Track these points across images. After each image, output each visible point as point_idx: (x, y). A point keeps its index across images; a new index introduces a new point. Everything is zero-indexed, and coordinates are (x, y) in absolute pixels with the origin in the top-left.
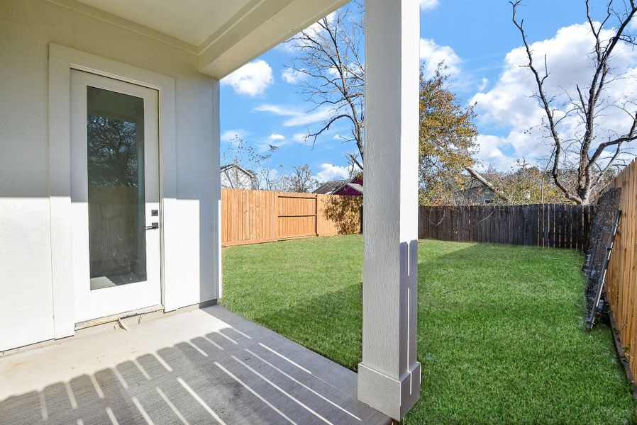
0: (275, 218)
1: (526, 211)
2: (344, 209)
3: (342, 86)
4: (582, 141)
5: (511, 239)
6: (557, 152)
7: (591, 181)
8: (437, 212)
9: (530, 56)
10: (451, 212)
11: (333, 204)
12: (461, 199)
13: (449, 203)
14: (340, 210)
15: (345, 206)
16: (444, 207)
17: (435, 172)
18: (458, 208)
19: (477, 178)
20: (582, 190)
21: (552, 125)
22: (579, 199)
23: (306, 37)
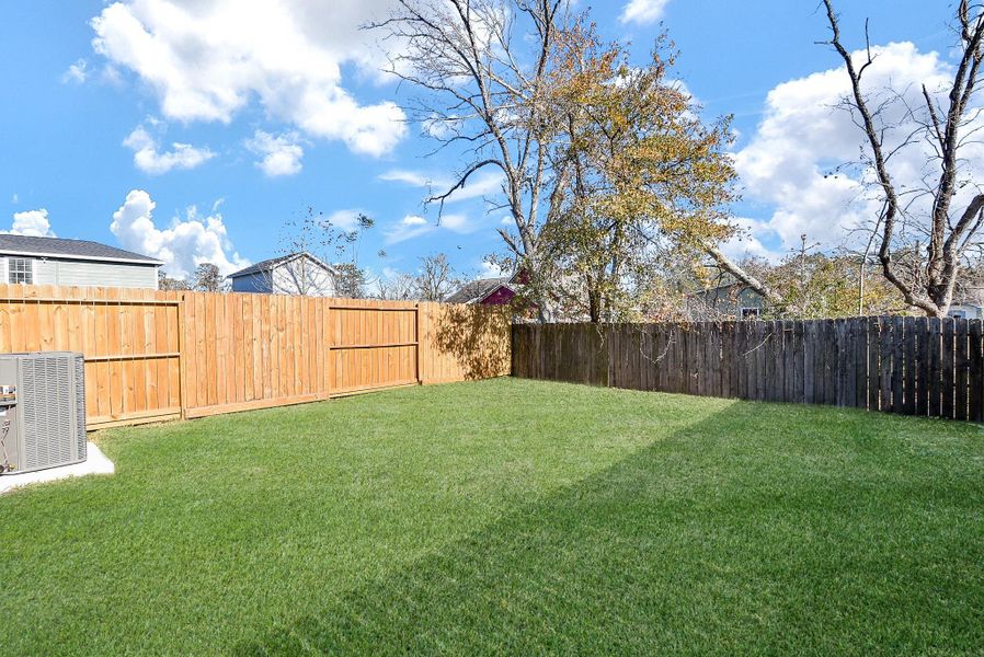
0: (323, 353)
1: (841, 332)
2: (476, 331)
3: (482, 106)
4: (936, 192)
5: (809, 390)
6: (890, 214)
7: (955, 271)
8: (655, 336)
9: (834, 25)
10: (685, 334)
11: (453, 321)
12: (702, 309)
13: (679, 315)
14: (468, 333)
15: (478, 324)
16: (670, 326)
17: (651, 256)
18: (698, 326)
19: (729, 270)
20: (939, 286)
21: (879, 160)
22: (933, 306)
23: (416, 17)
